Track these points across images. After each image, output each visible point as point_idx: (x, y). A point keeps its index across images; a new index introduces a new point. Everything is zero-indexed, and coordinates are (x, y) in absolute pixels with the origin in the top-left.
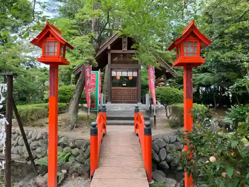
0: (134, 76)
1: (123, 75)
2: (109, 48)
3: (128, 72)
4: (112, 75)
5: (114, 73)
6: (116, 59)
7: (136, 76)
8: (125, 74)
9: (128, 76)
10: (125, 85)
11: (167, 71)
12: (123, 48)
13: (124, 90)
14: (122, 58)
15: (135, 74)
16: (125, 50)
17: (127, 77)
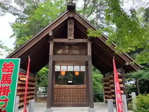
0: (82, 70)
1: (69, 70)
2: (51, 34)
3: (75, 67)
4: (56, 70)
5: (57, 68)
6: (60, 52)
7: (84, 70)
8: (70, 68)
9: (75, 70)
10: (71, 82)
11: (127, 64)
12: (68, 36)
13: (70, 89)
14: (67, 51)
15: (83, 69)
16: (71, 38)
17: (73, 73)
